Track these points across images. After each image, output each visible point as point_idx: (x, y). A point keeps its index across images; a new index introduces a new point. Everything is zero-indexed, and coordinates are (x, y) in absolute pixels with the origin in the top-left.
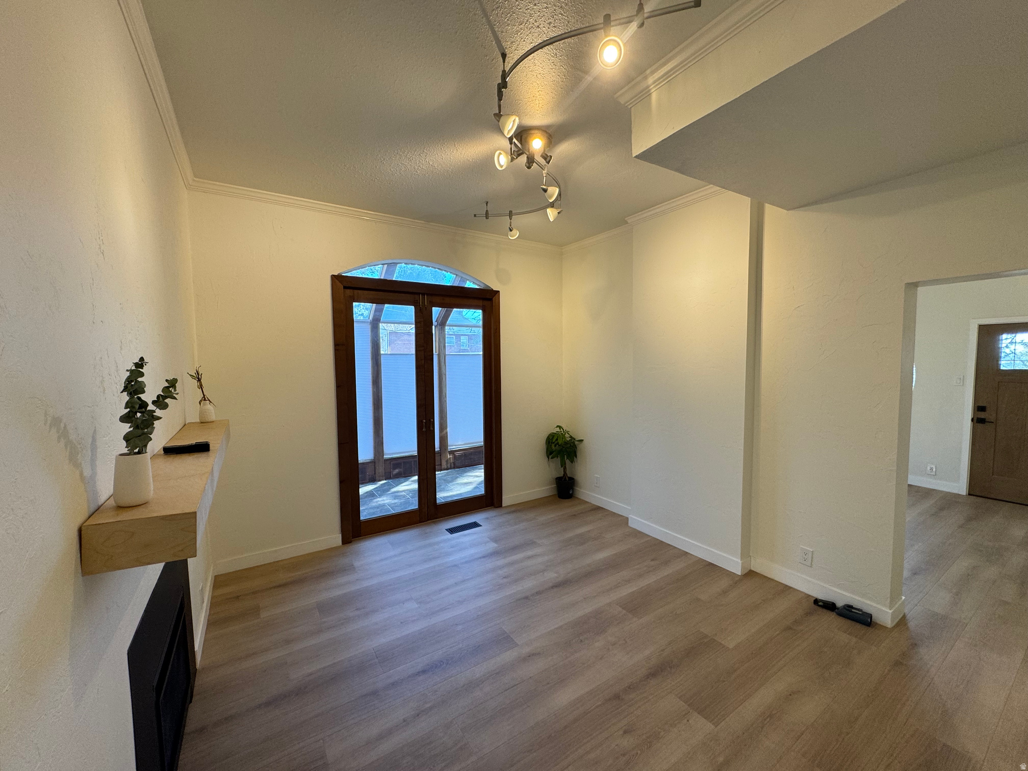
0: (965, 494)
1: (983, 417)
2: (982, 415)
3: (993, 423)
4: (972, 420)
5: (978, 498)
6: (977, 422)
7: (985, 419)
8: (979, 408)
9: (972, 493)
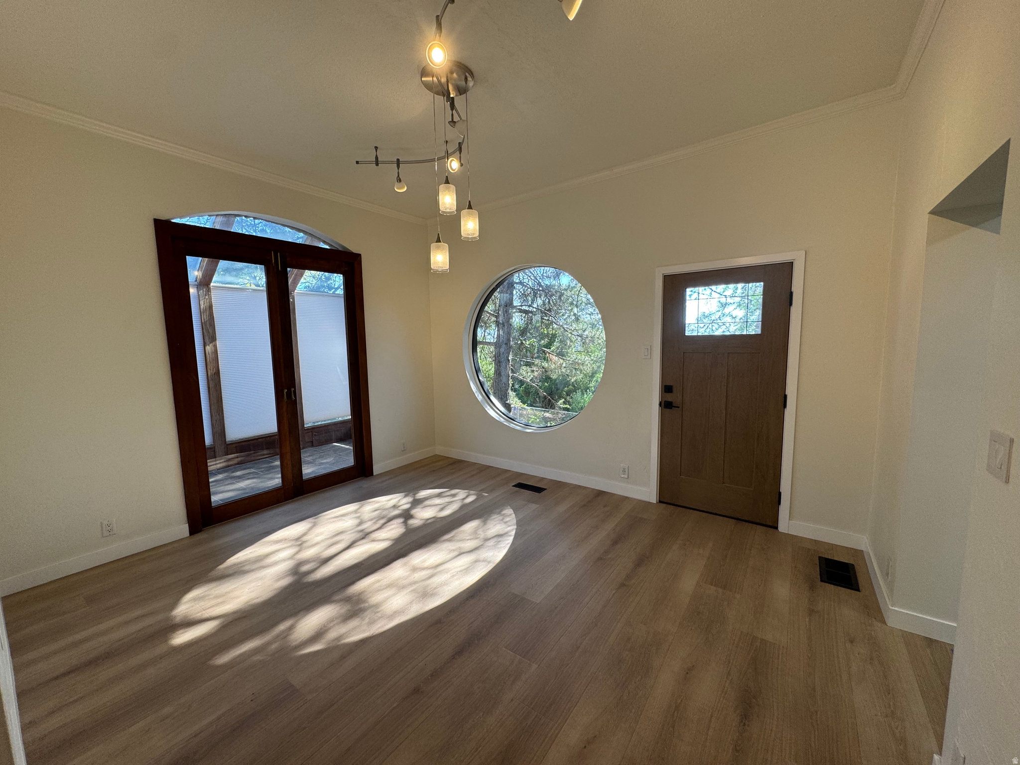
0: (655, 502)
1: (670, 400)
2: (669, 397)
3: (679, 407)
4: (660, 404)
5: (669, 506)
6: (664, 408)
7: (672, 402)
8: (667, 389)
9: (662, 500)
